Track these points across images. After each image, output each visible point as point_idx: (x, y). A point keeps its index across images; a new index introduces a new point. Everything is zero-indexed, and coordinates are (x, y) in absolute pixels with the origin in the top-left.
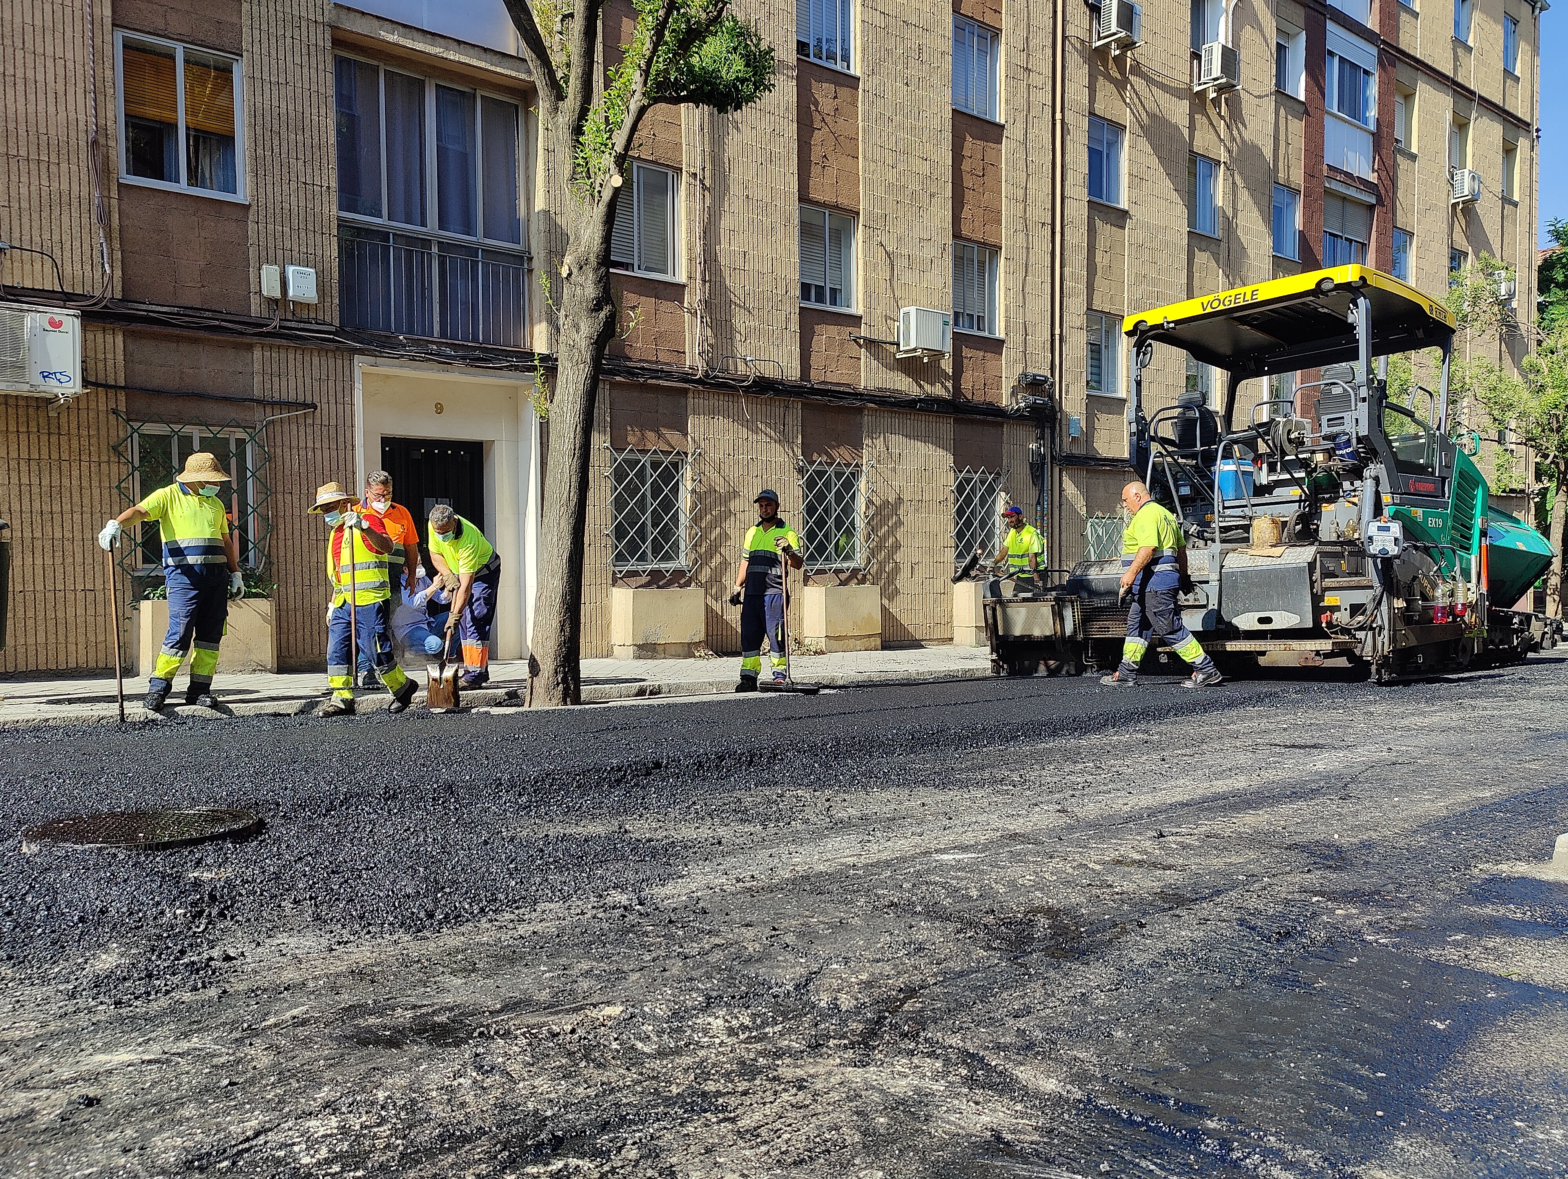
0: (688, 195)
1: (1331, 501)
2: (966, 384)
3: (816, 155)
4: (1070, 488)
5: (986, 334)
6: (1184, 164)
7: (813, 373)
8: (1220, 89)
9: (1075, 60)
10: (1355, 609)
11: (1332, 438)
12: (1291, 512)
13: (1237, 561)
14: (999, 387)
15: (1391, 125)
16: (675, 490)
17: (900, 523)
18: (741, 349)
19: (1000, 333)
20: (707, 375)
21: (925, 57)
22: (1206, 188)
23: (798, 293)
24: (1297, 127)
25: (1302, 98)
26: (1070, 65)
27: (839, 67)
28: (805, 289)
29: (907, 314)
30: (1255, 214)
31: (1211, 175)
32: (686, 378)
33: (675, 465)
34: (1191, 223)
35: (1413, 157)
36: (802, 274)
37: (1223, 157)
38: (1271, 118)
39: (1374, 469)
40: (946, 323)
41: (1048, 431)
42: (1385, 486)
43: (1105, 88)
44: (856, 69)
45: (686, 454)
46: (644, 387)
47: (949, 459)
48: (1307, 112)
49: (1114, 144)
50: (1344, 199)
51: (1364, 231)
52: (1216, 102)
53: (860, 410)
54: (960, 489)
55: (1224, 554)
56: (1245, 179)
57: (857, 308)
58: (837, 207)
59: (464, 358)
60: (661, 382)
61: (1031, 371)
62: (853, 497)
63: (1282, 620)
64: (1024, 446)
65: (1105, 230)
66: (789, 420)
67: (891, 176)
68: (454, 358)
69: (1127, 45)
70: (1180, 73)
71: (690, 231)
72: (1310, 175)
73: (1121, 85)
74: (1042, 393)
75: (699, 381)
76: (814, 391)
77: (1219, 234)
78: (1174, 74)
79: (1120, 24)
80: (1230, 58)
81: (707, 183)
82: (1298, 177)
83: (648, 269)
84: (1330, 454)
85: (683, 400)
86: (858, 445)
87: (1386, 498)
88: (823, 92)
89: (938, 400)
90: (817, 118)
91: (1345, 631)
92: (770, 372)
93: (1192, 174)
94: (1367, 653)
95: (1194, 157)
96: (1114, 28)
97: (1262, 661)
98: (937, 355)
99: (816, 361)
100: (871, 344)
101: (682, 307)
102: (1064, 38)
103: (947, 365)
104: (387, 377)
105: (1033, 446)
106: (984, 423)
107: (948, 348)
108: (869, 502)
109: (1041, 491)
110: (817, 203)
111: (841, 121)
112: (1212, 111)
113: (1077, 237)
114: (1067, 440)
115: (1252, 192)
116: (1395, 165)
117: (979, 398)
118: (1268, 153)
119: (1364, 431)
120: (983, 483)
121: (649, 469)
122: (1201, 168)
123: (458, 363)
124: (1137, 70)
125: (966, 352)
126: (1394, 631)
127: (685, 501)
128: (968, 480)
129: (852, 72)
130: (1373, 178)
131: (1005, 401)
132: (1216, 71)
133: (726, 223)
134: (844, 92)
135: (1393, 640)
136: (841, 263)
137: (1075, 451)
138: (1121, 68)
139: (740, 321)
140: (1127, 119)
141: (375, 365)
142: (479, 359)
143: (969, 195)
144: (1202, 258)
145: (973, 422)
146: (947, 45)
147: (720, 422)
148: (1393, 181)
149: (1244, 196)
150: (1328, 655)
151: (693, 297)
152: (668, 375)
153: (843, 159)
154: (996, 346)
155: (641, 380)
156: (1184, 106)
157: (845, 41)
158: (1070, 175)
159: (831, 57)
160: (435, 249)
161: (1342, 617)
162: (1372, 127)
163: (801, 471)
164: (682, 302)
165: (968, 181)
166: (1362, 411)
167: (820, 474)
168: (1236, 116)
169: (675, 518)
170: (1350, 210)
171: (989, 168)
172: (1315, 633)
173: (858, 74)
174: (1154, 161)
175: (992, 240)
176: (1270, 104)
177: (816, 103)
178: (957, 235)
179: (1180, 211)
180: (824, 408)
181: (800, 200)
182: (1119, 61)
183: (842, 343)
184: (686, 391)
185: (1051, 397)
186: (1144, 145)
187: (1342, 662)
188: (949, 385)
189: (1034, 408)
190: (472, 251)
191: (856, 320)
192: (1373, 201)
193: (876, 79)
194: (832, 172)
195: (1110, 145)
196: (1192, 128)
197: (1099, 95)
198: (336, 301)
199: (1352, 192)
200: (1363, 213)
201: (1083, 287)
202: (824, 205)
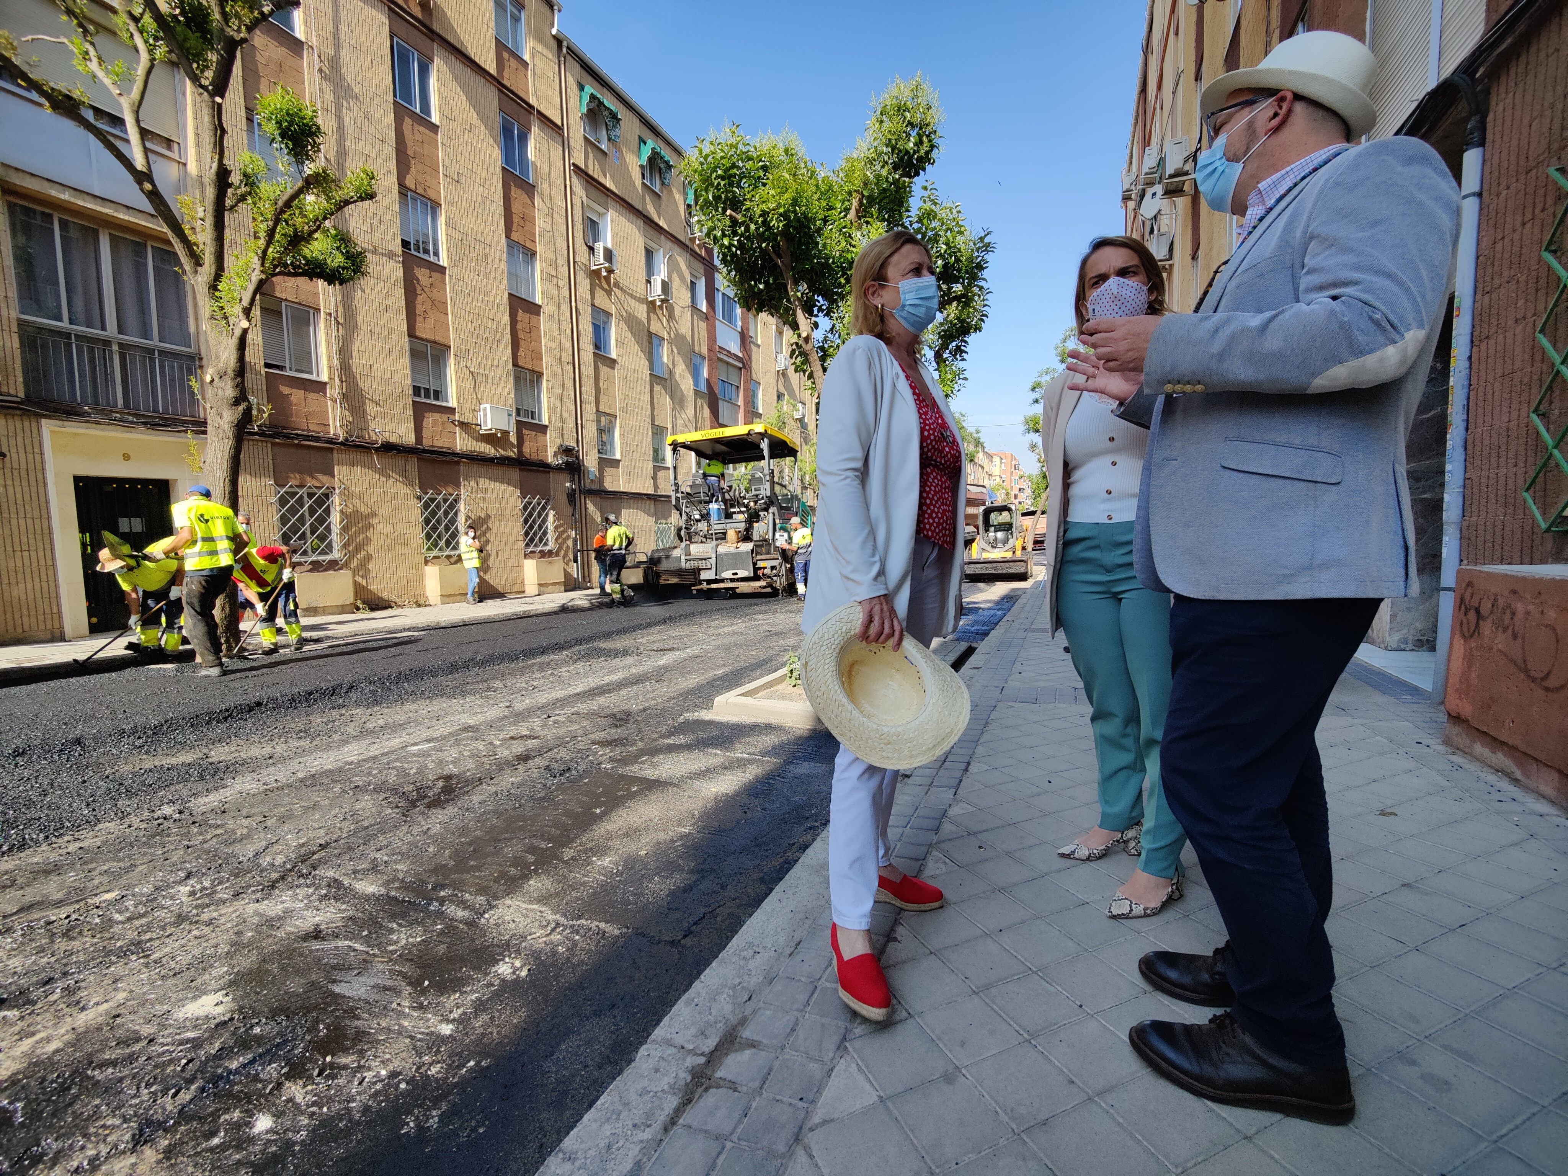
0: (326, 326)
1: (757, 522)
2: (526, 450)
3: (419, 309)
4: (591, 508)
5: (537, 422)
6: (645, 338)
7: (424, 441)
8: (662, 301)
9: (581, 274)
10: (773, 568)
11: (757, 496)
12: (742, 526)
13: (722, 549)
14: (546, 451)
15: (748, 329)
16: (328, 511)
17: (489, 529)
18: (372, 425)
19: (545, 421)
20: (347, 440)
21: (488, 260)
22: (658, 352)
23: (411, 392)
24: (703, 325)
25: (704, 310)
26: (578, 278)
27: (432, 258)
28: (417, 390)
29: (485, 409)
30: (684, 367)
31: (660, 345)
32: (330, 441)
33: (327, 496)
34: (651, 369)
35: (759, 346)
36: (413, 380)
37: (666, 336)
38: (689, 319)
39: (773, 509)
40: (510, 415)
41: (576, 477)
42: (777, 516)
43: (600, 294)
44: (444, 261)
45: (334, 488)
46: (299, 446)
47: (518, 492)
48: (707, 318)
49: (607, 323)
50: (728, 363)
51: (737, 380)
52: (661, 307)
53: (458, 463)
54: (525, 508)
55: (717, 546)
56: (678, 349)
57: (452, 402)
58: (435, 342)
59: (145, 424)
60: (312, 444)
61: (566, 443)
62: (456, 514)
63: (742, 573)
64: (563, 484)
65: (604, 370)
66: (409, 468)
67: (471, 328)
68: (137, 423)
69: (610, 271)
70: (640, 288)
71: (329, 350)
72: (710, 350)
73: (609, 293)
74: (572, 456)
75: (341, 443)
76: (425, 451)
77: (666, 376)
78: (637, 289)
79: (605, 259)
80: (665, 286)
81: (340, 320)
82: (704, 351)
83: (297, 371)
84: (756, 502)
85: (329, 455)
86: (458, 485)
87: (777, 521)
88: (422, 274)
89: (509, 459)
90: (419, 288)
91: (769, 577)
92: (394, 439)
93: (650, 343)
94: (778, 585)
95: (650, 335)
96: (602, 261)
97: (737, 591)
98: (506, 433)
99: (426, 433)
100: (463, 425)
101: (325, 396)
102: (574, 262)
103: (513, 439)
104: (76, 434)
105: (568, 485)
106: (538, 471)
107: (512, 429)
108: (468, 518)
109: (574, 509)
110: (421, 339)
111: (435, 291)
112: (659, 312)
113: (588, 371)
114: (588, 482)
115: (682, 356)
116: (750, 350)
117: (534, 457)
118: (689, 336)
119: (769, 494)
120: (539, 504)
121: (306, 498)
122: (655, 341)
123: (140, 428)
124: (617, 285)
125: (525, 432)
126: (787, 576)
127: (335, 519)
128: (530, 503)
129: (441, 263)
130: (740, 355)
131: (550, 459)
132: (659, 292)
133: (356, 347)
134: (436, 275)
135: (787, 580)
136: (440, 374)
137: (593, 487)
138: (609, 283)
139: (370, 408)
140: (613, 311)
141: (63, 426)
142: (159, 425)
143: (522, 343)
144: (657, 388)
145: (531, 471)
146: (504, 257)
147: (358, 469)
148: (750, 357)
149: (678, 358)
150: (765, 587)
151: (334, 391)
152: (318, 439)
153: (438, 314)
154: (543, 429)
155: (296, 442)
156: (644, 307)
157: (435, 244)
158: (582, 338)
159: (426, 251)
160: (115, 348)
161: (767, 571)
162: (739, 329)
163: (419, 498)
164: (325, 393)
165: (521, 335)
166: (767, 485)
167: (433, 500)
168: (671, 316)
169: (328, 529)
170: (731, 369)
171: (533, 330)
172: (756, 578)
173: (446, 265)
174: (629, 335)
175: (537, 369)
176: (688, 311)
177: (418, 280)
178: (515, 365)
179: (645, 362)
180: (433, 461)
181: (409, 336)
182: (608, 279)
183: (443, 423)
184: (331, 450)
185: (577, 458)
186: (623, 325)
187: (769, 590)
188: (516, 450)
189: (567, 464)
190: (150, 351)
191: (452, 410)
192: (741, 365)
193: (457, 270)
194: (430, 322)
195: (604, 323)
196: (649, 319)
197: (597, 295)
198: (21, 380)
199: (731, 360)
200: (737, 371)
201: (593, 399)
202: (427, 340)
